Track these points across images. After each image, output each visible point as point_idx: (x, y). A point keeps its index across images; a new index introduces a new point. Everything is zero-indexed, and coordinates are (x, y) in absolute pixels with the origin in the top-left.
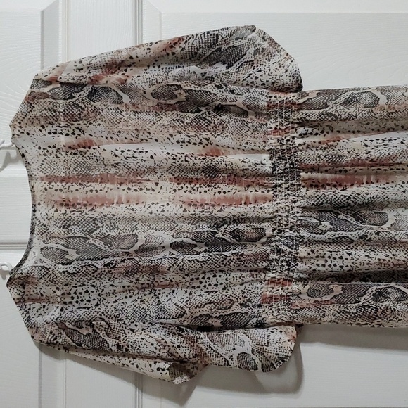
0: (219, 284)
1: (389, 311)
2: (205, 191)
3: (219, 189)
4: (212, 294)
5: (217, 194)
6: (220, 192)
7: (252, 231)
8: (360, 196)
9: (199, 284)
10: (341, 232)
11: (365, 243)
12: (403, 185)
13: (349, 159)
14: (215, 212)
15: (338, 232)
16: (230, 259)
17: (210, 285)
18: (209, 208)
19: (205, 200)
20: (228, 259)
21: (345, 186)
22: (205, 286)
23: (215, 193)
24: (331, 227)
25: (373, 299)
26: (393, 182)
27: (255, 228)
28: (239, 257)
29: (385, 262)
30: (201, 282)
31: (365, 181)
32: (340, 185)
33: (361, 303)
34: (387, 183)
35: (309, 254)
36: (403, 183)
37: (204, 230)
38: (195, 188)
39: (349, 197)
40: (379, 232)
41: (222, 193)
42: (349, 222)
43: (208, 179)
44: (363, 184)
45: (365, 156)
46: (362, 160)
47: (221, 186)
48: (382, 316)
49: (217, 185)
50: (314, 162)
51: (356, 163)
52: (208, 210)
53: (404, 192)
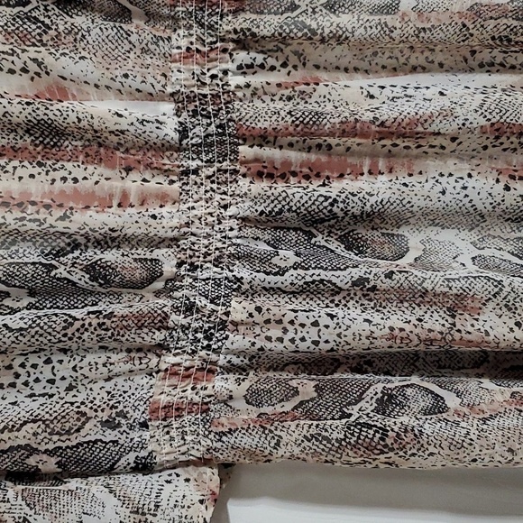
0: (57, 378)
1: (411, 436)
2: (32, 176)
3: (63, 173)
4: (42, 400)
5: (59, 183)
6: (64, 179)
7: (134, 264)
8: (356, 199)
9: (12, 380)
10: (317, 272)
11: (364, 296)
12: (441, 179)
13: (337, 120)
14: (50, 220)
15: (311, 272)
16: (83, 325)
17: (37, 380)
18: (38, 212)
19: (31, 194)
20: (77, 324)
21: (328, 178)
22: (26, 384)
23: (54, 180)
24: (299, 260)
25: (377, 410)
26: (421, 173)
27: (140, 260)
28: (101, 321)
29: (403, 334)
30: (17, 376)
31: (365, 170)
32: (318, 175)
33: (353, 419)
34: (410, 175)
35: (251, 315)
36: (442, 175)
37: (26, 260)
38: (9, 168)
39: (335, 200)
40: (392, 272)
41: (70, 182)
42: (332, 251)
43: (39, 149)
44: (362, 174)
45: (368, 116)
46: (363, 123)
47: (69, 165)
48: (396, 446)
49: (59, 165)
50: (266, 125)
51: (351, 129)
52: (37, 216)
53: (443, 193)
